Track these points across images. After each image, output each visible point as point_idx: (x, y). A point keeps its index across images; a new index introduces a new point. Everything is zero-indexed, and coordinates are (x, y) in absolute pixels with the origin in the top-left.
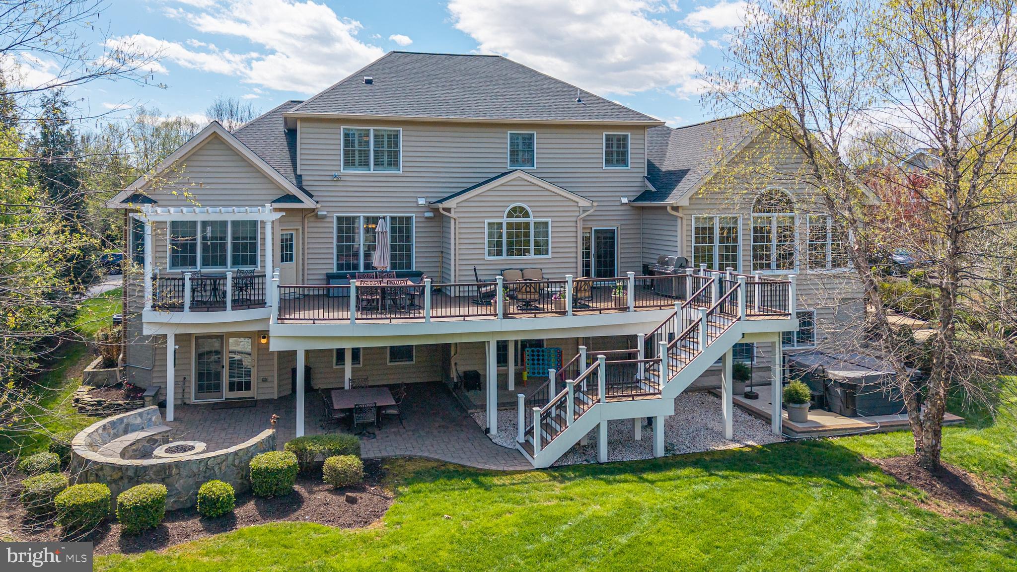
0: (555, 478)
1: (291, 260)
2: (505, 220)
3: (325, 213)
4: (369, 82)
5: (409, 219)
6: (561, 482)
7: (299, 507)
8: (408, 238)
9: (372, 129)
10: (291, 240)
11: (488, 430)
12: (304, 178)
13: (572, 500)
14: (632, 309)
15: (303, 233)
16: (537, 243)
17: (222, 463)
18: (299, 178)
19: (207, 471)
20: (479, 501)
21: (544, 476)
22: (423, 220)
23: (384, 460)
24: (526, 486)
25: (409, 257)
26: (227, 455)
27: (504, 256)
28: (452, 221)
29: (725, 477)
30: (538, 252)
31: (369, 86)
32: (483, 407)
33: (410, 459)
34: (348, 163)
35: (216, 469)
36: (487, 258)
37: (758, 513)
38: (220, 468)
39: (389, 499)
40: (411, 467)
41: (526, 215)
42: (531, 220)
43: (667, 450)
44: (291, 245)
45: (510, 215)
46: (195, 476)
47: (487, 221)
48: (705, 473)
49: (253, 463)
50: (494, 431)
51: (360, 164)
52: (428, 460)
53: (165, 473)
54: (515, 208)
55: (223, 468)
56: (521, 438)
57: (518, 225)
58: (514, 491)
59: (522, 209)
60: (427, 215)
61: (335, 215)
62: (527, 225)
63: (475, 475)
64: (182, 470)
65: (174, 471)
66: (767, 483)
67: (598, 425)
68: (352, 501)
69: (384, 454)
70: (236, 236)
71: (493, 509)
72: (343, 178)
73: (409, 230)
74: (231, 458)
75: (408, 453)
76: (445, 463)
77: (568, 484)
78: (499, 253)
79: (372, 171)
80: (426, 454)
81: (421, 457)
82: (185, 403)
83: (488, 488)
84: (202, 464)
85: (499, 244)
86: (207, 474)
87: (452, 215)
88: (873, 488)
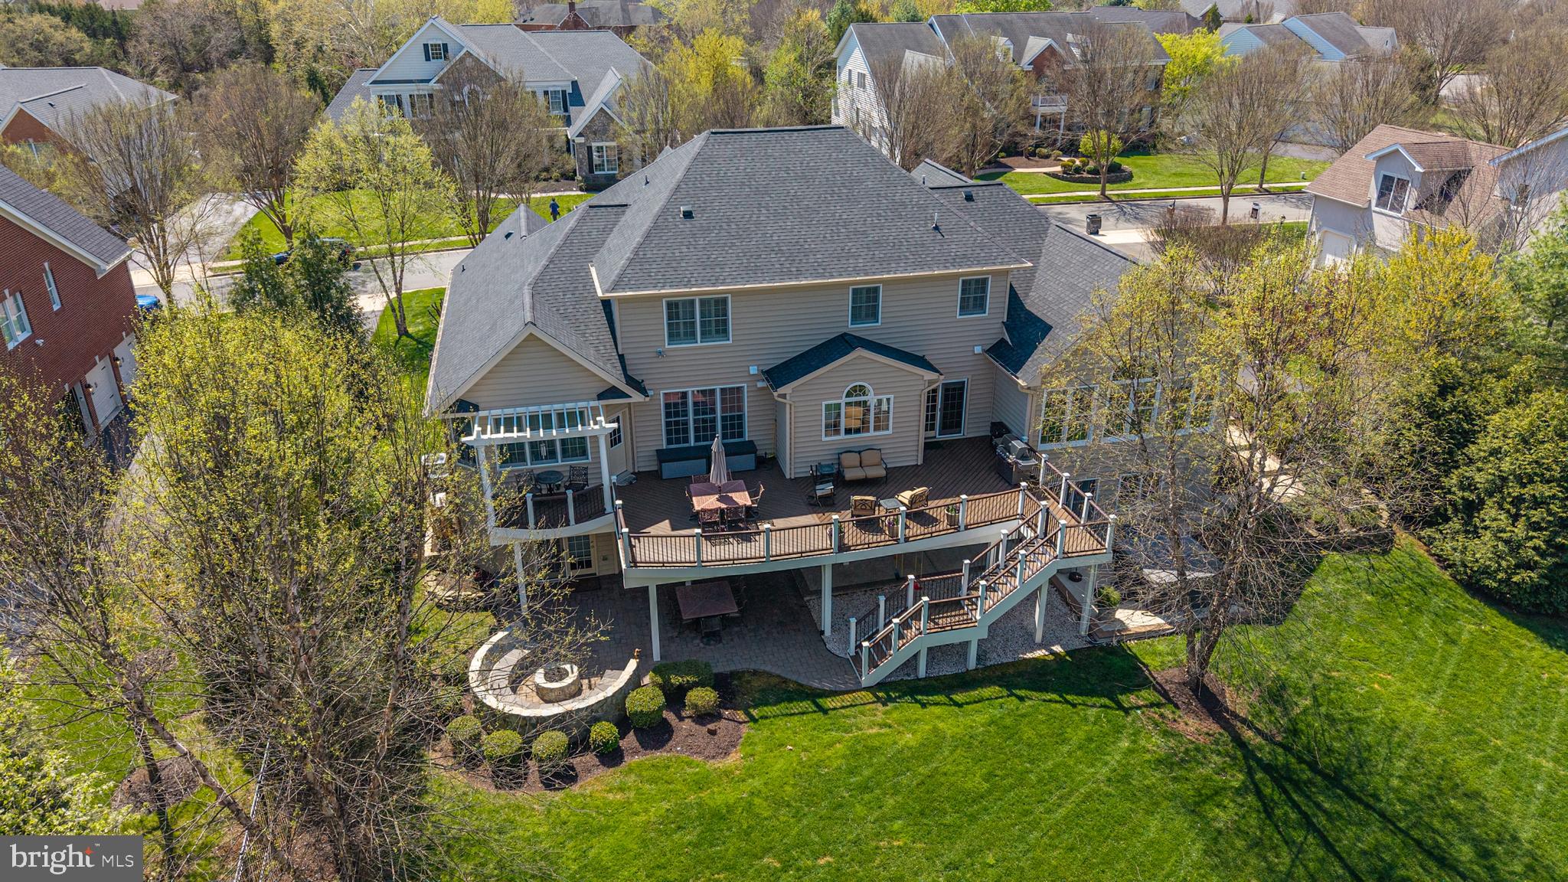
0: (879, 699)
1: (620, 443)
2: (844, 400)
4: (688, 215)
5: (739, 389)
6: (884, 704)
7: (671, 737)
8: (740, 409)
9: (697, 298)
11: (822, 633)
12: (626, 357)
13: (890, 727)
14: (962, 528)
16: (877, 421)
18: (621, 357)
19: (593, 715)
20: (815, 729)
21: (869, 697)
22: (755, 389)
23: (733, 675)
24: (853, 709)
25: (741, 426)
27: (842, 437)
28: (788, 407)
29: (1021, 699)
30: (877, 428)
31: (688, 223)
32: (818, 593)
33: (755, 673)
34: (673, 336)
36: (824, 439)
37: (1036, 741)
38: (604, 711)
39: (741, 723)
40: (757, 683)
41: (867, 393)
42: (873, 398)
43: (979, 659)
45: (849, 395)
47: (824, 403)
48: (1005, 693)
50: (828, 632)
51: (686, 337)
52: (770, 675)
54: (854, 387)
56: (852, 651)
57: (858, 403)
58: (845, 717)
59: (862, 389)
60: (760, 384)
61: (662, 393)
62: (868, 405)
63: (814, 695)
65: (567, 717)
66: (1053, 705)
67: (916, 656)
68: (713, 733)
69: (733, 668)
71: (826, 738)
72: (668, 354)
73: (740, 399)
75: (753, 666)
76: (785, 681)
77: (891, 705)
78: (837, 433)
79: (699, 344)
80: (768, 668)
81: (765, 672)
83: (825, 711)
84: (589, 710)
85: (837, 424)
86: (594, 718)
87: (787, 401)
88: (1139, 708)
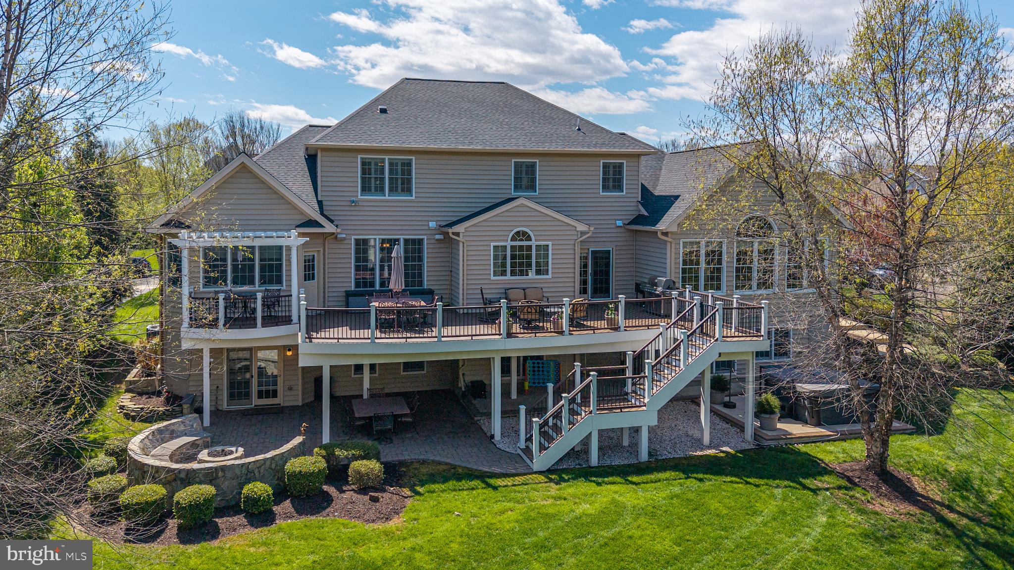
0: (551, 480)
1: (313, 279)
2: (509, 244)
3: (344, 236)
4: (383, 111)
5: (421, 241)
6: (557, 484)
7: (329, 506)
8: (420, 259)
9: (387, 158)
10: (313, 260)
11: (492, 437)
12: (324, 203)
13: (565, 499)
14: (622, 328)
15: (324, 255)
16: (538, 264)
17: (260, 467)
18: (320, 203)
19: (248, 474)
20: (484, 500)
21: (542, 478)
22: (433, 241)
23: (402, 463)
24: (526, 487)
25: (420, 275)
26: (265, 460)
27: (508, 277)
28: (461, 244)
29: (701, 480)
30: (538, 272)
31: (384, 115)
32: (489, 415)
33: (424, 462)
34: (365, 189)
35: (256, 472)
36: (492, 278)
37: (725, 512)
38: (259, 472)
39: (406, 498)
40: (424, 470)
41: (529, 238)
42: (533, 243)
43: (650, 454)
44: (313, 265)
45: (513, 239)
46: (238, 478)
47: (492, 244)
48: (682, 475)
49: (288, 467)
50: (498, 437)
51: (376, 190)
52: (439, 463)
53: (212, 475)
54: (518, 232)
55: (262, 471)
56: (522, 444)
57: (521, 248)
58: (515, 491)
59: (524, 233)
60: (437, 237)
61: (353, 237)
62: (529, 248)
63: (483, 477)
64: (227, 472)
65: (220, 474)
66: (735, 485)
67: (590, 434)
68: (375, 500)
69: (401, 458)
70: (263, 257)
71: (498, 507)
72: (360, 204)
73: (420, 251)
74: (268, 463)
75: (422, 457)
76: (455, 467)
77: (563, 485)
78: (504, 273)
79: (387, 197)
80: (437, 458)
81: (433, 461)
82: (218, 410)
83: (495, 488)
84: (244, 468)
85: (504, 265)
86: (249, 476)
87: (461, 239)
88: (827, 489)
